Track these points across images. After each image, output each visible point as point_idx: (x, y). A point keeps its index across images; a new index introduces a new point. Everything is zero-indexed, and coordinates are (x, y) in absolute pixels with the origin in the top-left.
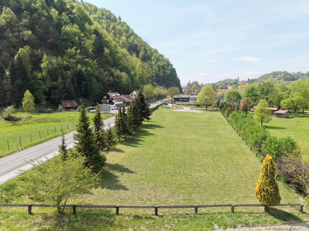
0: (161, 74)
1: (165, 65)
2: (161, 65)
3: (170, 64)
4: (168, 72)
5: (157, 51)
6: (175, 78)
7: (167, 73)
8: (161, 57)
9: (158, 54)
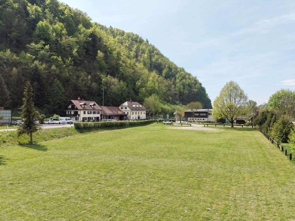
0: (186, 92)
1: (192, 84)
2: (187, 83)
3: (198, 82)
4: (195, 90)
5: (184, 69)
6: (203, 97)
7: (194, 92)
8: (187, 75)
9: (185, 72)
